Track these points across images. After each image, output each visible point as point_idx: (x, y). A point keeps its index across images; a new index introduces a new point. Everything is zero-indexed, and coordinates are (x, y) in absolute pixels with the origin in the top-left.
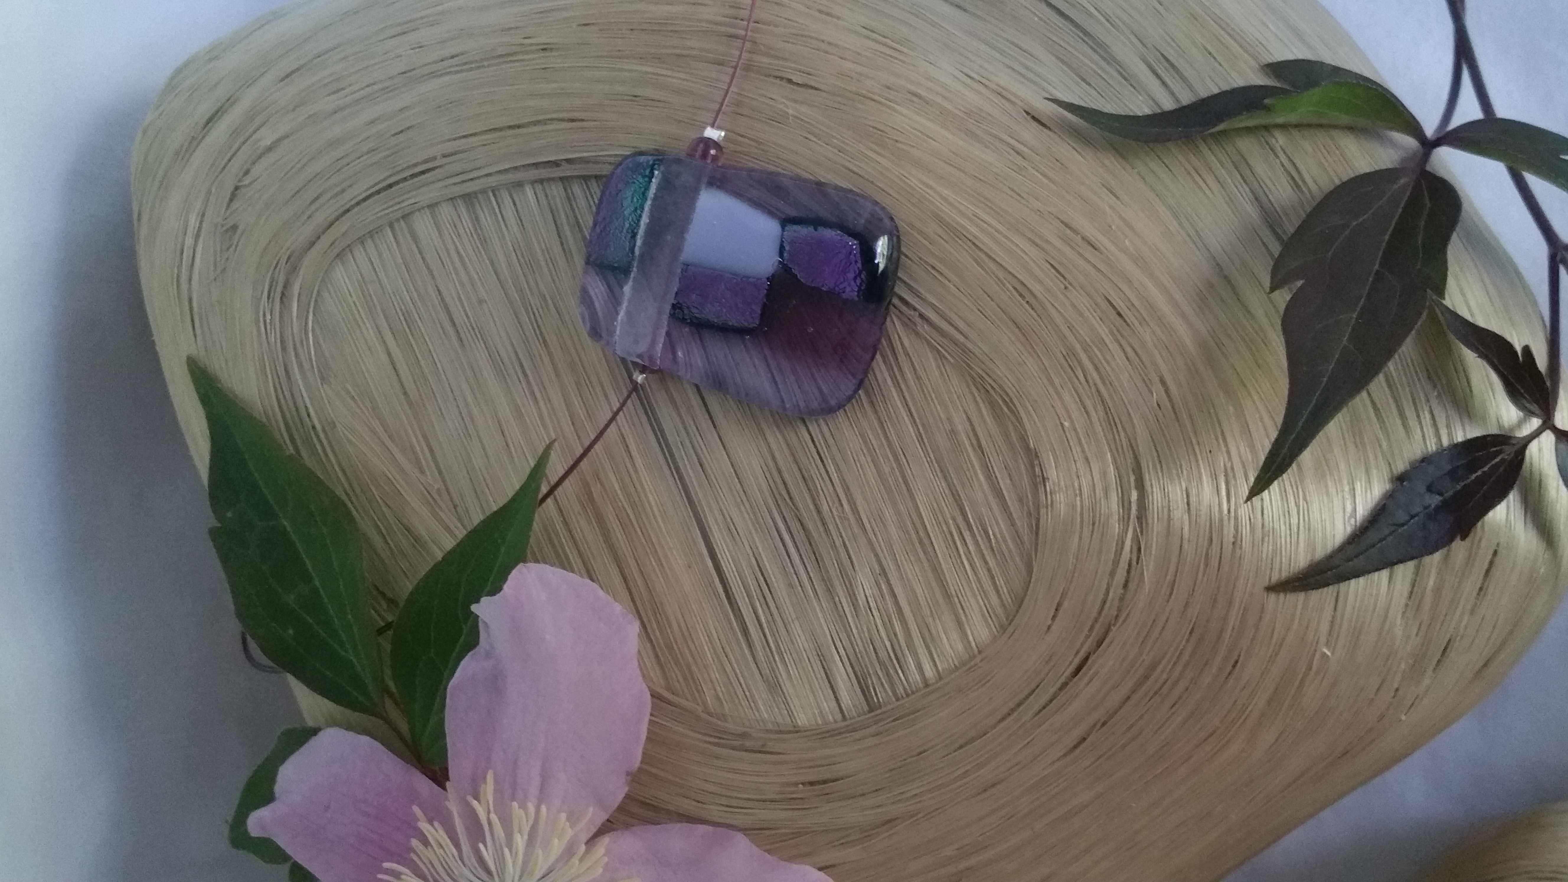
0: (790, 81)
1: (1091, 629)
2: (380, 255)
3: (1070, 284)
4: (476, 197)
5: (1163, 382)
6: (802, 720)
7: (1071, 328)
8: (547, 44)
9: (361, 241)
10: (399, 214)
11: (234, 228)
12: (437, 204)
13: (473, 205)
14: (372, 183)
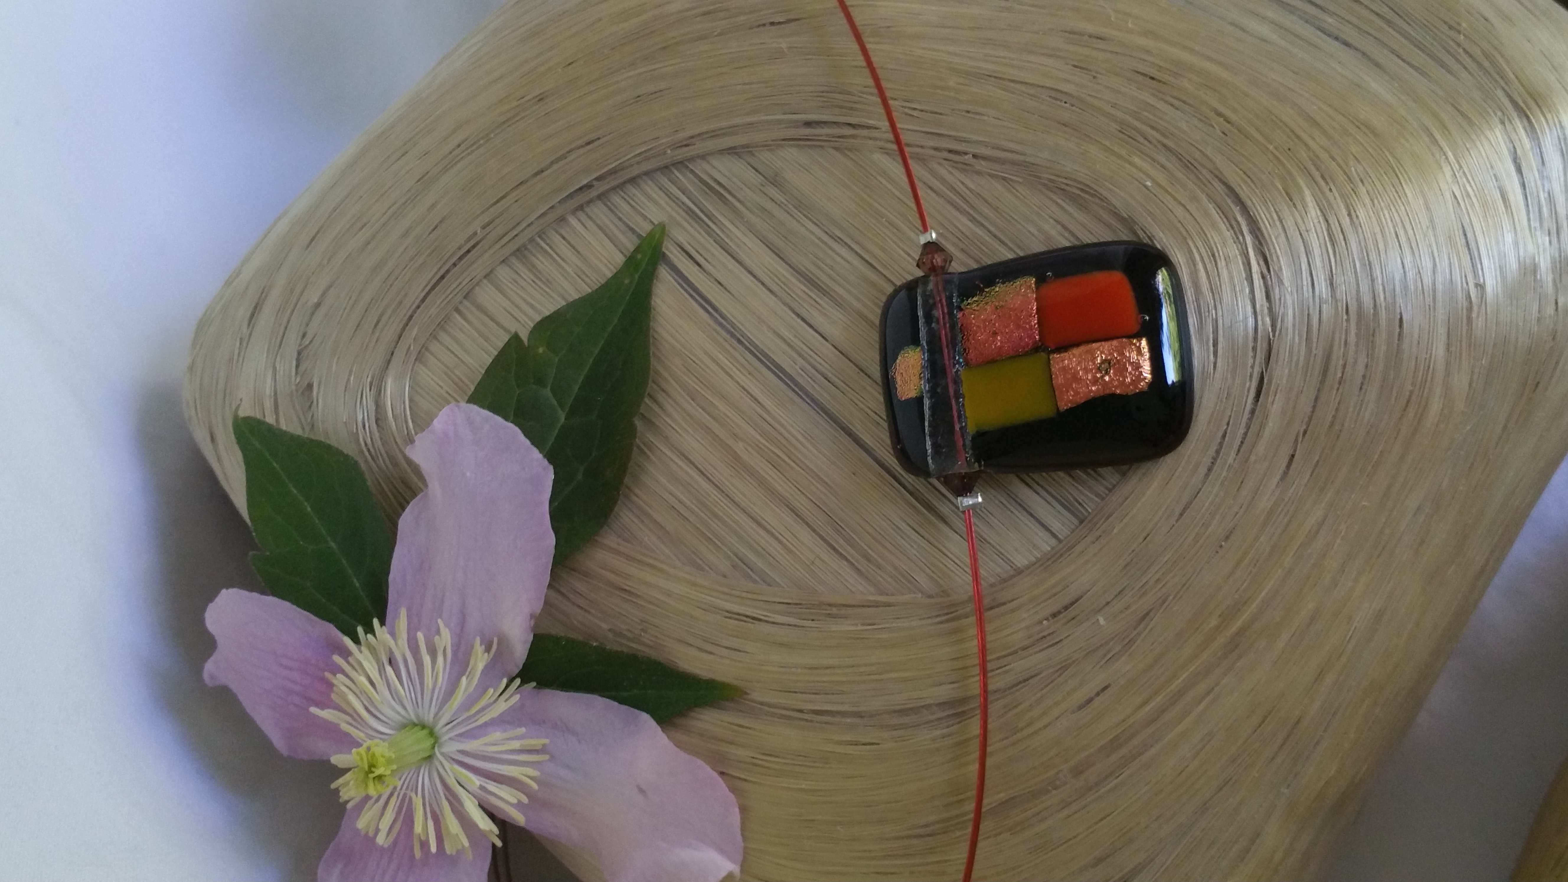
0: (772, 24)
1: (1254, 349)
2: (456, 341)
3: (1097, 72)
4: (526, 249)
5: (1219, 114)
6: (1021, 561)
7: (1114, 106)
8: (541, 94)
9: (434, 336)
10: (459, 297)
11: (310, 386)
12: (491, 272)
13: (525, 257)
14: (424, 284)
